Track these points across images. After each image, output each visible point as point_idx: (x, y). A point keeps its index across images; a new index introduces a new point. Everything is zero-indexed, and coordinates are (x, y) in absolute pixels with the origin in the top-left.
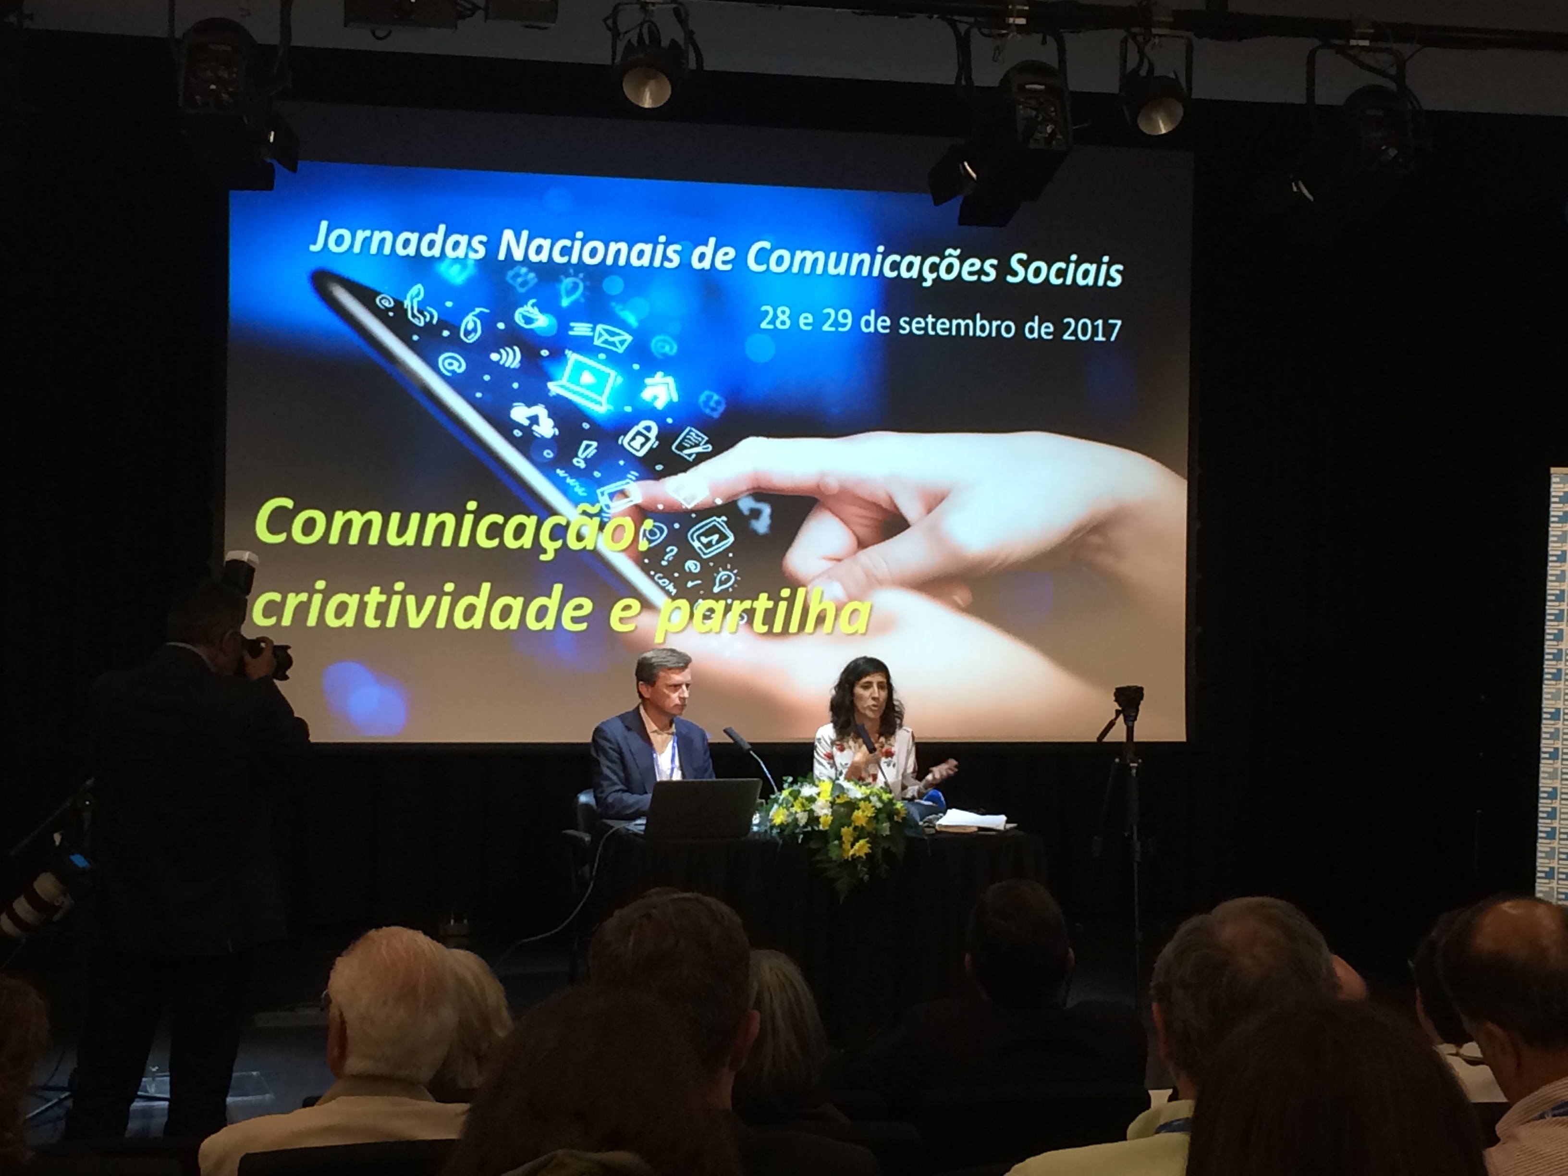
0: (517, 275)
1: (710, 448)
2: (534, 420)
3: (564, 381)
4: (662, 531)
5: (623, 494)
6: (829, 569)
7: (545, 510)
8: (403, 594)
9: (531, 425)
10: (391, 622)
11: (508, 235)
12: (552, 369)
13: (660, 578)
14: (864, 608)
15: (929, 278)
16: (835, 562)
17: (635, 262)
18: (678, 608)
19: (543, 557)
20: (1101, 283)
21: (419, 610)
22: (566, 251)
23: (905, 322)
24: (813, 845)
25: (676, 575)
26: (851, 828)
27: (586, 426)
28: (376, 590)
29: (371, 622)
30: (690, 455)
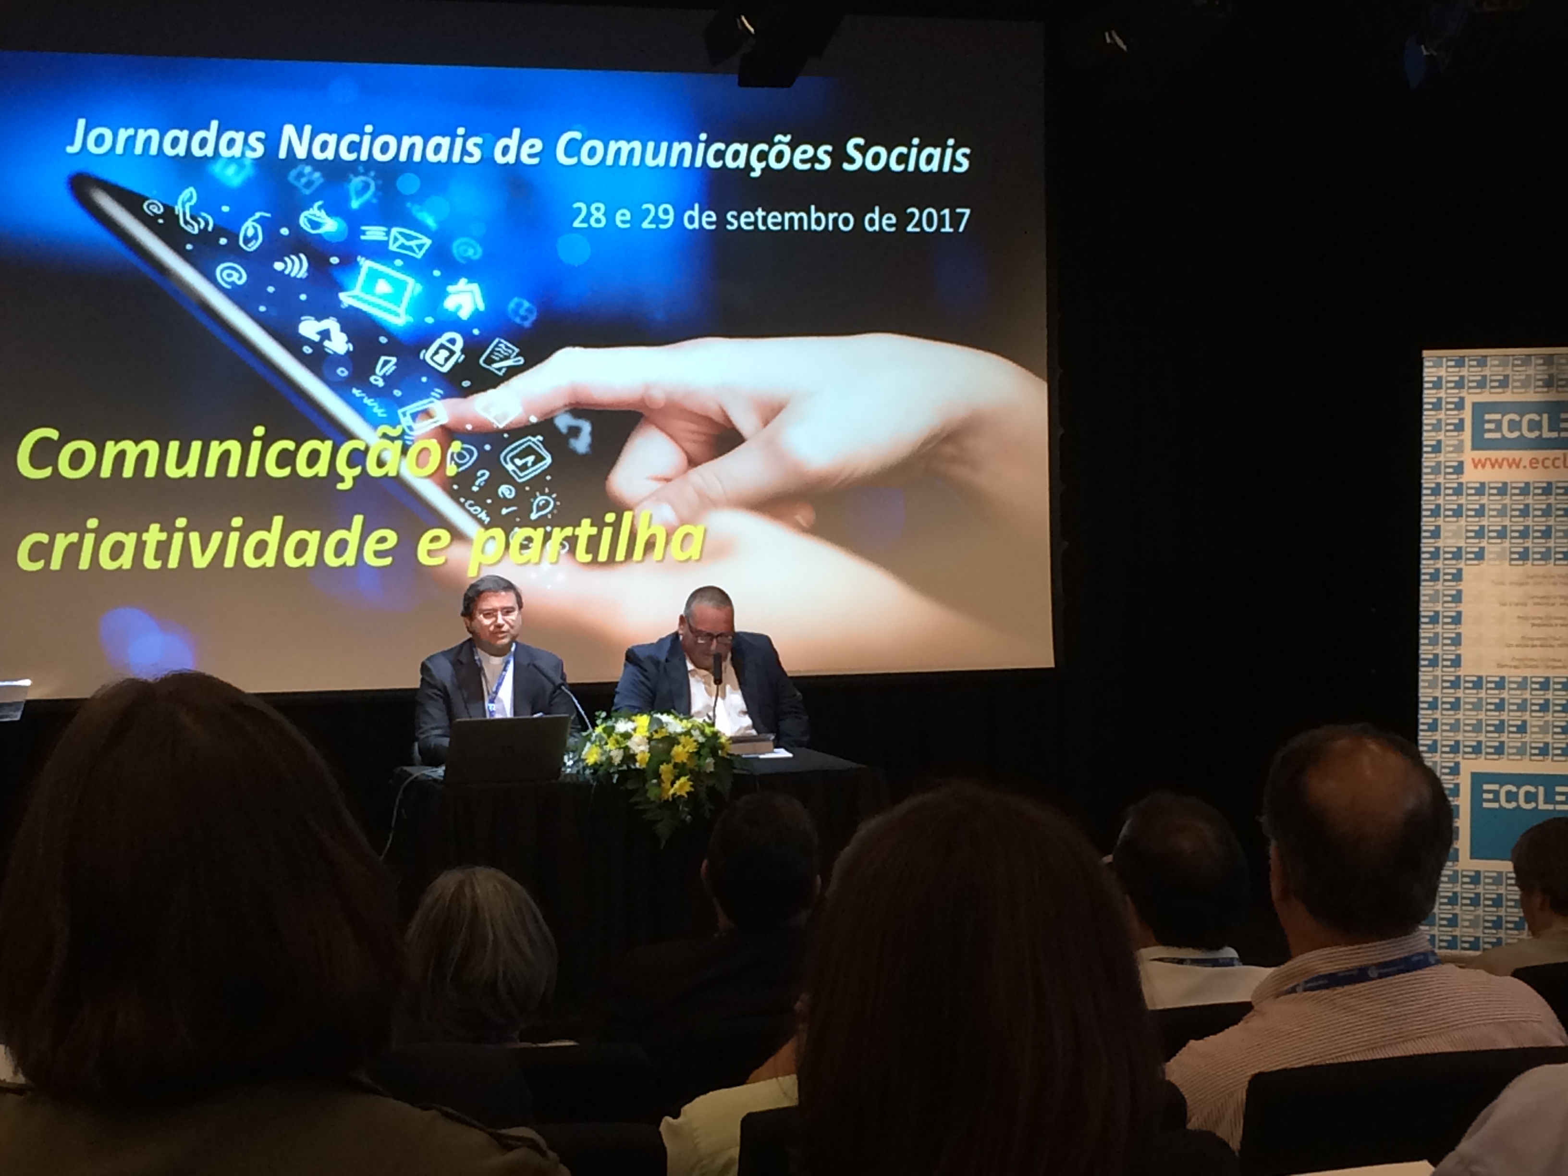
0: (301, 175)
1: (521, 360)
2: (325, 335)
3: (357, 290)
4: (471, 454)
5: (427, 414)
6: (658, 491)
7: (342, 434)
8: (186, 531)
9: (322, 340)
10: (173, 563)
11: (289, 130)
12: (342, 277)
13: (471, 505)
14: (697, 532)
15: (758, 167)
16: (665, 483)
17: (431, 157)
18: (493, 538)
19: (340, 486)
20: (946, 168)
21: (204, 549)
22: (354, 147)
23: (733, 216)
24: (630, 786)
25: (489, 501)
26: (671, 766)
27: (383, 340)
28: (155, 527)
29: (151, 563)
30: (499, 369)
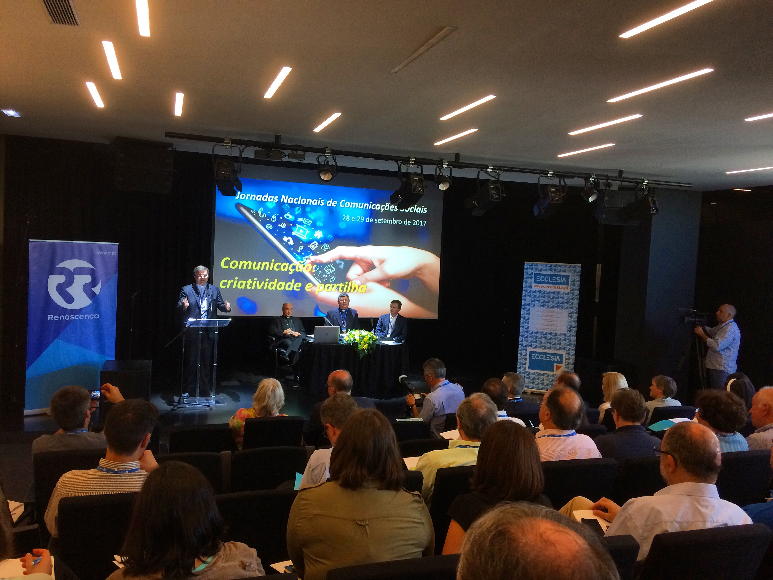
0: (285, 206)
2: (288, 241)
3: (296, 232)
4: (318, 268)
5: (309, 258)
6: (357, 277)
7: (290, 262)
8: (256, 281)
9: (288, 242)
10: (253, 288)
11: (283, 197)
12: (293, 229)
13: (317, 279)
14: (365, 286)
15: (382, 210)
16: (358, 276)
17: (313, 204)
18: (322, 286)
19: (290, 273)
20: (422, 212)
21: (260, 285)
22: (297, 201)
23: (376, 220)
24: (354, 346)
25: (321, 278)
26: (364, 342)
27: (301, 242)
28: (250, 280)
29: (249, 287)
30: (325, 250)
